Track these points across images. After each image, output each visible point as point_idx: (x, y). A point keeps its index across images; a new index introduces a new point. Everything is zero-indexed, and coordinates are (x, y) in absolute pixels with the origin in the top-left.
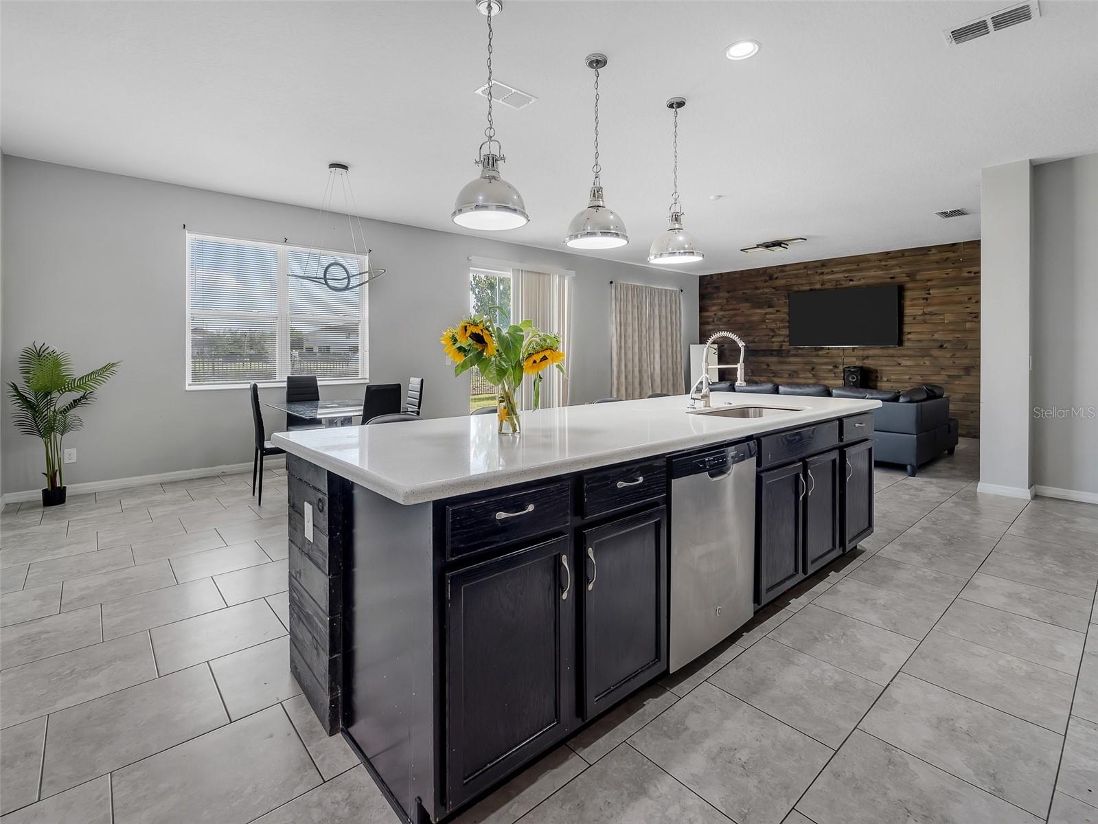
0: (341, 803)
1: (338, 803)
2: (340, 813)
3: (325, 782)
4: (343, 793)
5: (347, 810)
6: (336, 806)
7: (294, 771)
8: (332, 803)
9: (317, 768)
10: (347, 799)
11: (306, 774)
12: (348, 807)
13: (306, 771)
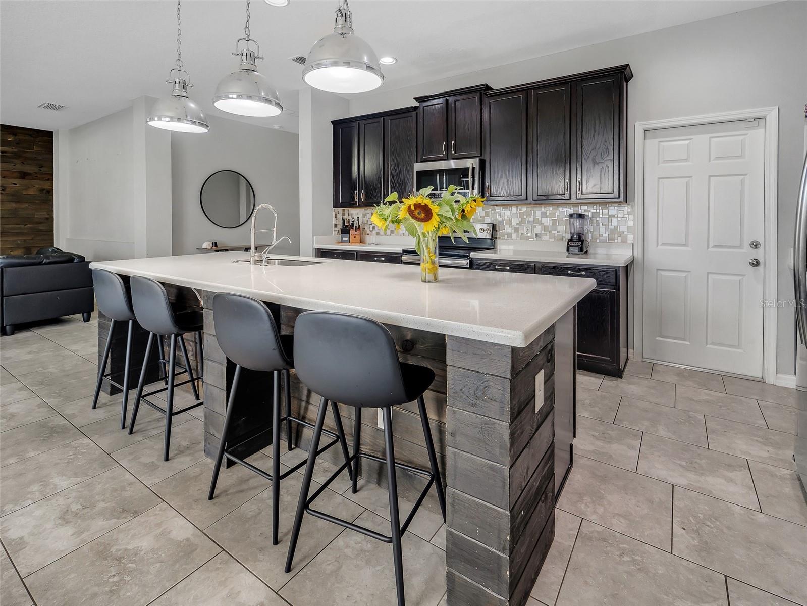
0: (585, 503)
1: (586, 504)
2: (589, 500)
3: (582, 519)
4: (579, 505)
5: (585, 498)
6: (588, 504)
7: (593, 541)
8: (588, 507)
9: (579, 529)
10: (581, 501)
11: (587, 532)
12: (584, 498)
13: (586, 534)
